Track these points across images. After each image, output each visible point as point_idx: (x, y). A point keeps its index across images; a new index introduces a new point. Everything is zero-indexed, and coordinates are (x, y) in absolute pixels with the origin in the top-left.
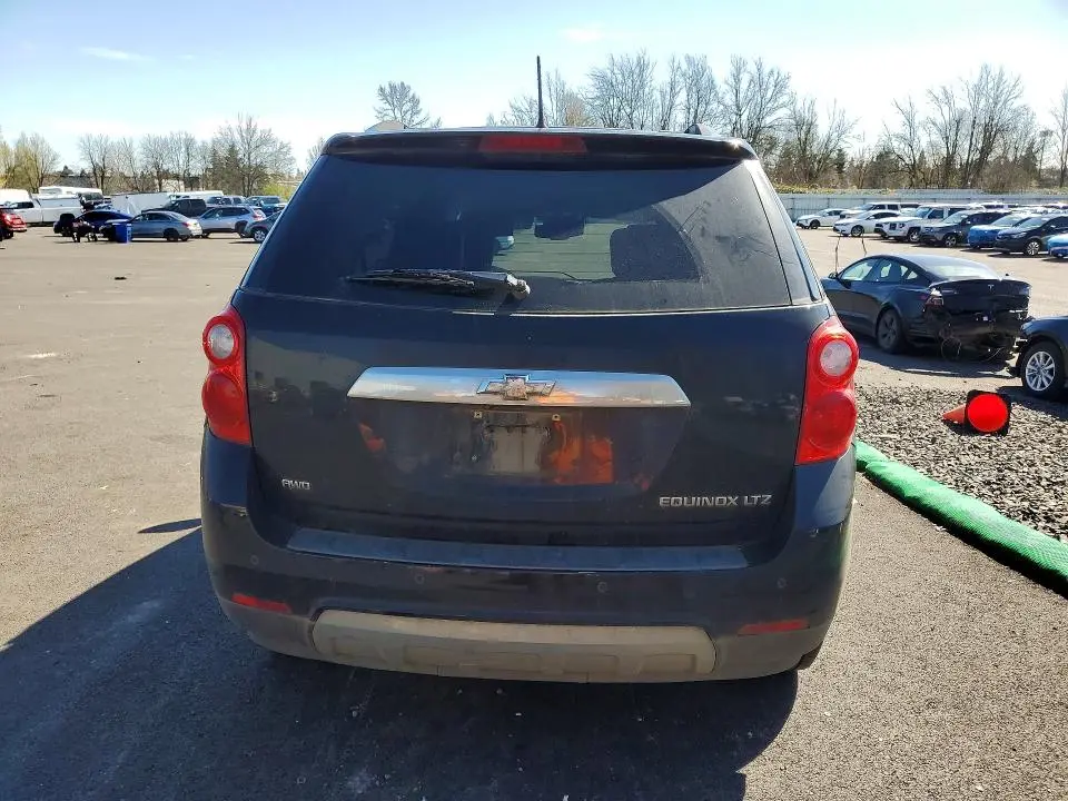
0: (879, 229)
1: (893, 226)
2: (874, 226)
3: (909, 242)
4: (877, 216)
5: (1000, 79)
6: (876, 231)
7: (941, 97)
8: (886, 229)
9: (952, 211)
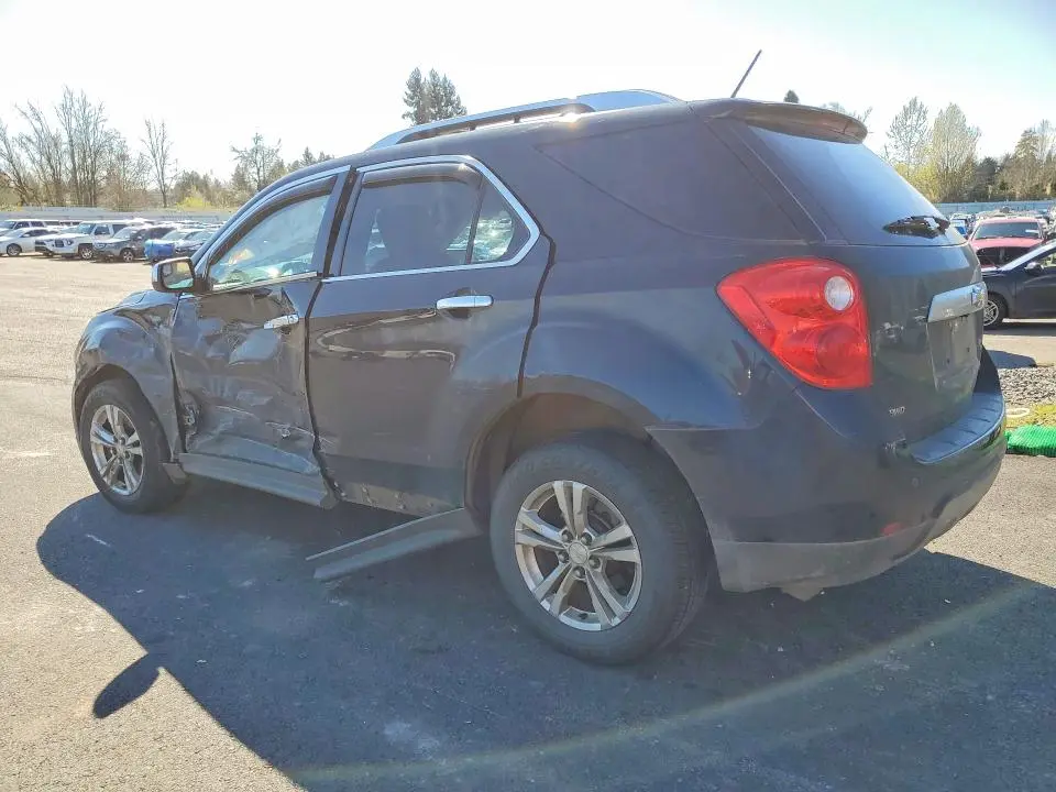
0: (40, 247)
1: (59, 243)
2: (33, 246)
3: (82, 259)
4: (31, 234)
5: (84, 101)
6: (37, 249)
7: (29, 113)
8: (49, 246)
9: (117, 228)
